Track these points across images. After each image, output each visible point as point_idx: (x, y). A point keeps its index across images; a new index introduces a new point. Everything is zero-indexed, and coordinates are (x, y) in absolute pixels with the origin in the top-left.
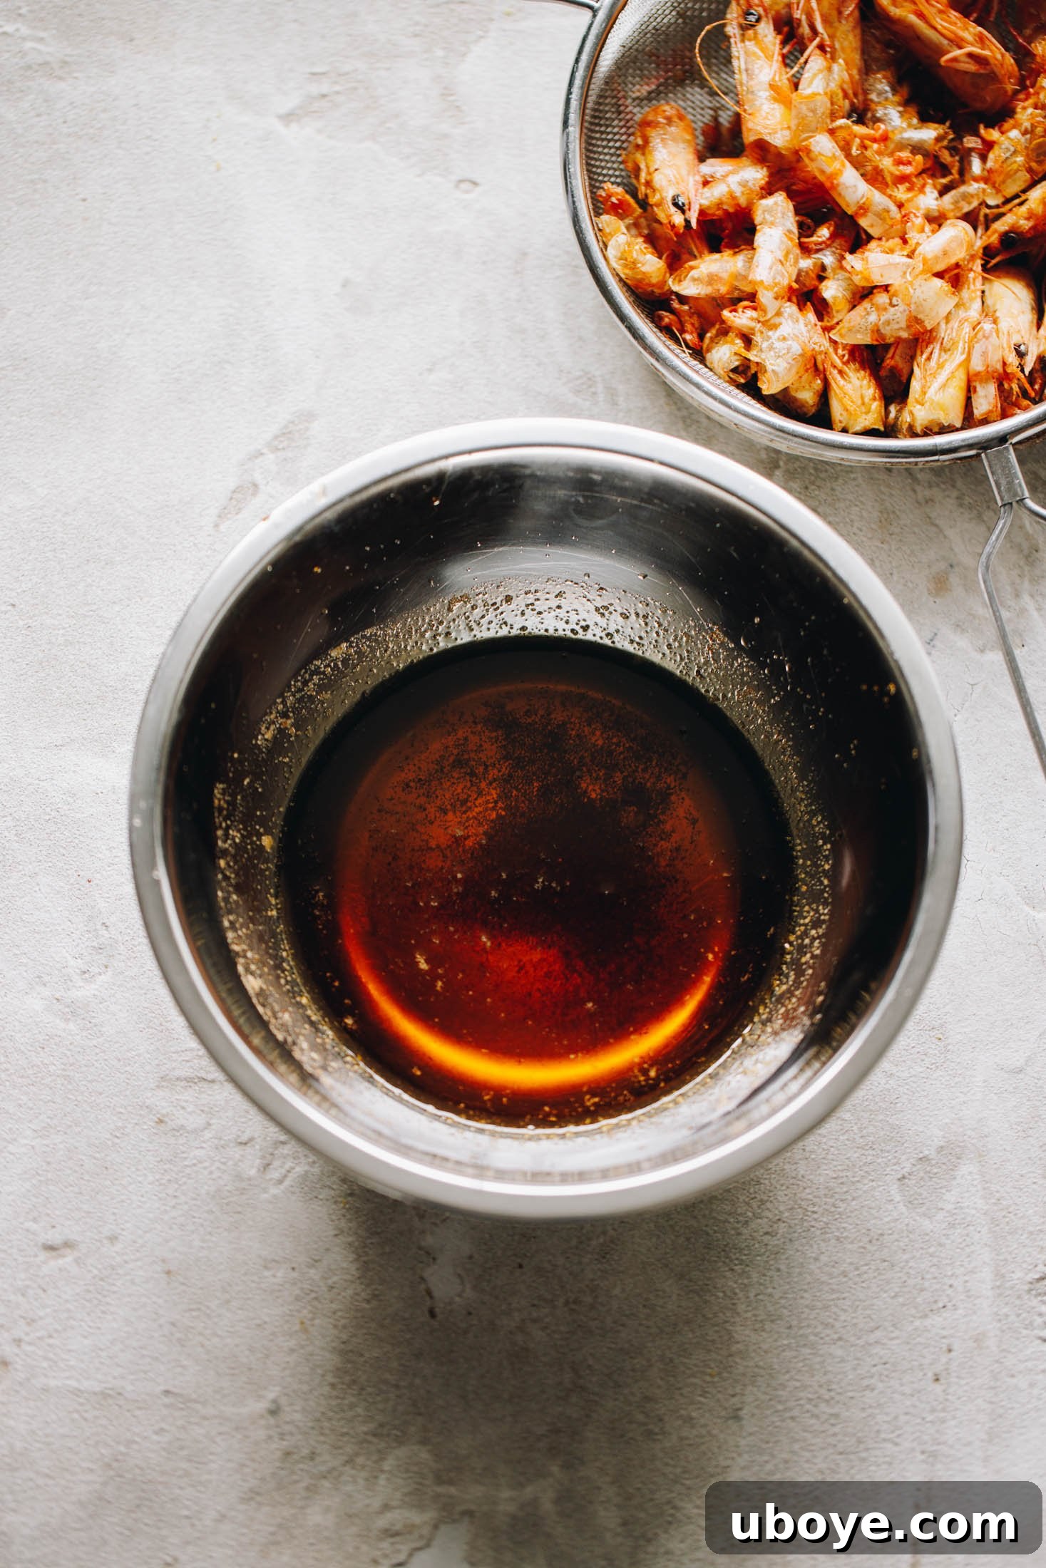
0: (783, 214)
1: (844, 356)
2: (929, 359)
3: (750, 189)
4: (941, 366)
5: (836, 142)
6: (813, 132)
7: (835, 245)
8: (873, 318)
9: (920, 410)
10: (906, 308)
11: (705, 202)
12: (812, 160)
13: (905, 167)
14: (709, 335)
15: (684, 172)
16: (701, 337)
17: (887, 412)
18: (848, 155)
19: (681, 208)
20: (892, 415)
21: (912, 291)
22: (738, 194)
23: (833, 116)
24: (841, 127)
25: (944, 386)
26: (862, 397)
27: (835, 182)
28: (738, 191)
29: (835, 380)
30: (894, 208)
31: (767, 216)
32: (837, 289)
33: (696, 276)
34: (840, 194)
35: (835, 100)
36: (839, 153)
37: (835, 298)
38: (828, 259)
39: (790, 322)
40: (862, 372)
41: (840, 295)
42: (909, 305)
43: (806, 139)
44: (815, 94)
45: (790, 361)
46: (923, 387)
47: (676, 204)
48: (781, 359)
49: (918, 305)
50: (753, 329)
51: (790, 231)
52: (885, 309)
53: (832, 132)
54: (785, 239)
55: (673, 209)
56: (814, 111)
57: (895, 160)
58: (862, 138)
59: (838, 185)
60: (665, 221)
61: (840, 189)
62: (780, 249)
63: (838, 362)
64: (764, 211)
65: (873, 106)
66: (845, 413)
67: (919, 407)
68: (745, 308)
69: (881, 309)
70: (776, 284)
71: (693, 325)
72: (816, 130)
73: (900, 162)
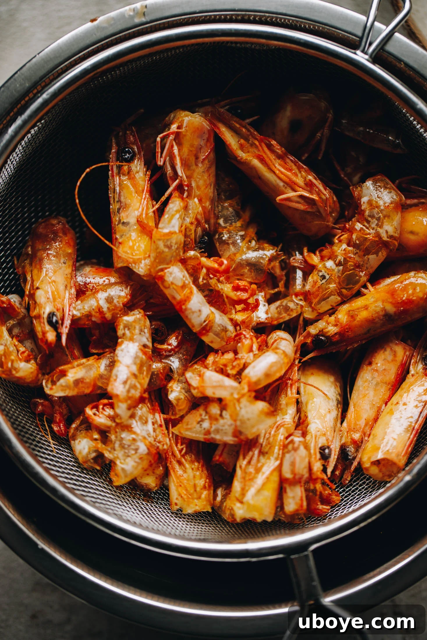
0: (141, 330)
1: (182, 449)
2: (249, 463)
3: (115, 306)
4: (258, 470)
5: (187, 270)
6: (168, 264)
7: (182, 351)
8: (206, 425)
9: (239, 508)
10: (232, 422)
11: (77, 313)
12: (166, 288)
13: (243, 294)
14: (74, 426)
15: (62, 288)
16: (68, 425)
17: (215, 496)
18: (195, 282)
19: (55, 326)
20: (219, 498)
21: (238, 408)
22: (105, 309)
23: (186, 248)
24: (190, 258)
25: (259, 491)
26: (195, 486)
27: (184, 307)
28: (105, 306)
29: (174, 469)
30: (231, 328)
31: (127, 332)
32: (180, 392)
33: (64, 384)
34: (187, 317)
35: (188, 233)
36: (189, 280)
37: (178, 400)
38: (175, 363)
39: (139, 423)
40: (196, 464)
41: (182, 397)
42: (235, 421)
43: (162, 270)
44: (171, 233)
45: (137, 460)
46: (243, 489)
47: (50, 322)
48: (129, 459)
49: (243, 422)
50: (109, 427)
51: (145, 346)
52: (216, 420)
53: (184, 262)
54: (140, 354)
55: (48, 328)
56: (169, 247)
57: (233, 287)
58: (209, 269)
59: (186, 309)
60: (40, 335)
61: (187, 313)
62: (135, 363)
63: (177, 453)
64: (125, 327)
65: (220, 230)
66: (180, 498)
67: (238, 505)
68: (105, 405)
69: (213, 419)
70: (130, 398)
71: (61, 414)
72: (169, 263)
73: (236, 288)
